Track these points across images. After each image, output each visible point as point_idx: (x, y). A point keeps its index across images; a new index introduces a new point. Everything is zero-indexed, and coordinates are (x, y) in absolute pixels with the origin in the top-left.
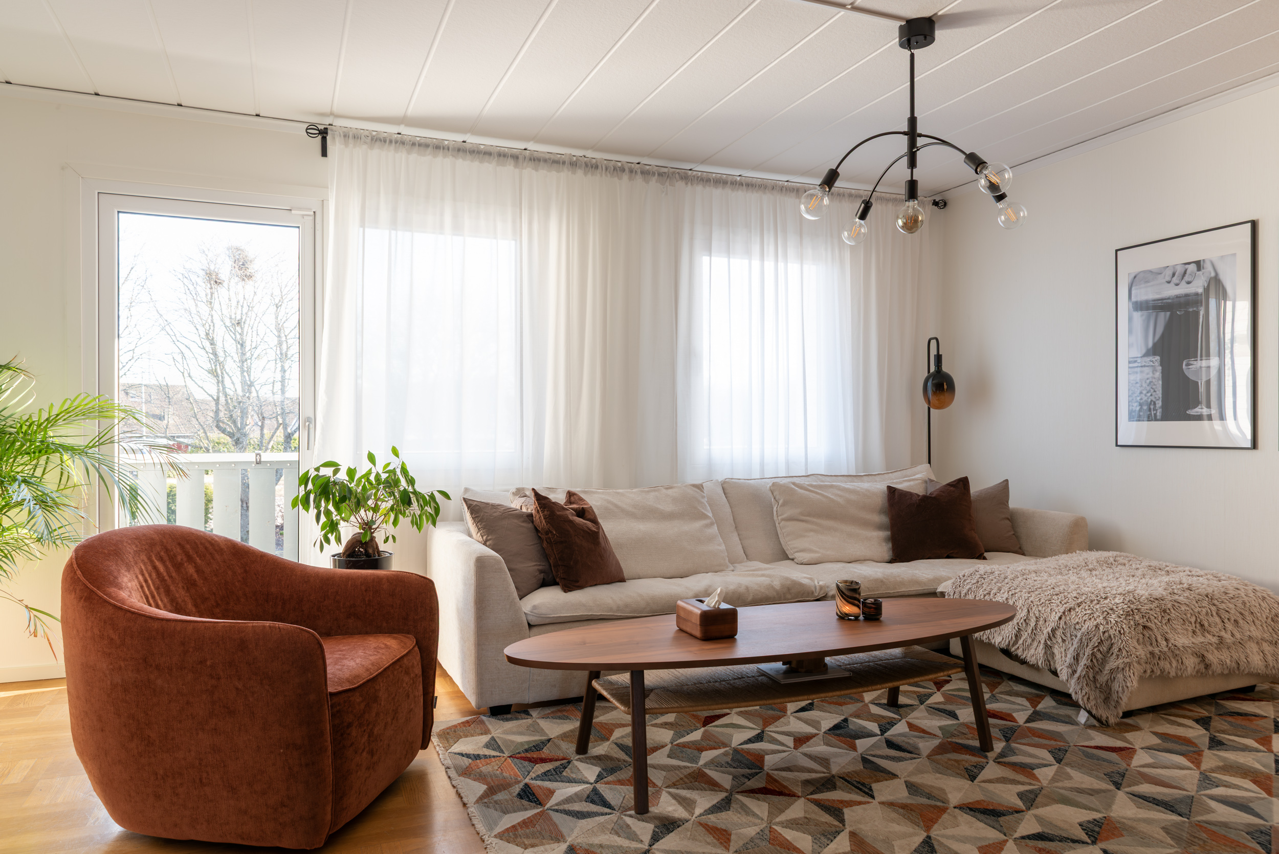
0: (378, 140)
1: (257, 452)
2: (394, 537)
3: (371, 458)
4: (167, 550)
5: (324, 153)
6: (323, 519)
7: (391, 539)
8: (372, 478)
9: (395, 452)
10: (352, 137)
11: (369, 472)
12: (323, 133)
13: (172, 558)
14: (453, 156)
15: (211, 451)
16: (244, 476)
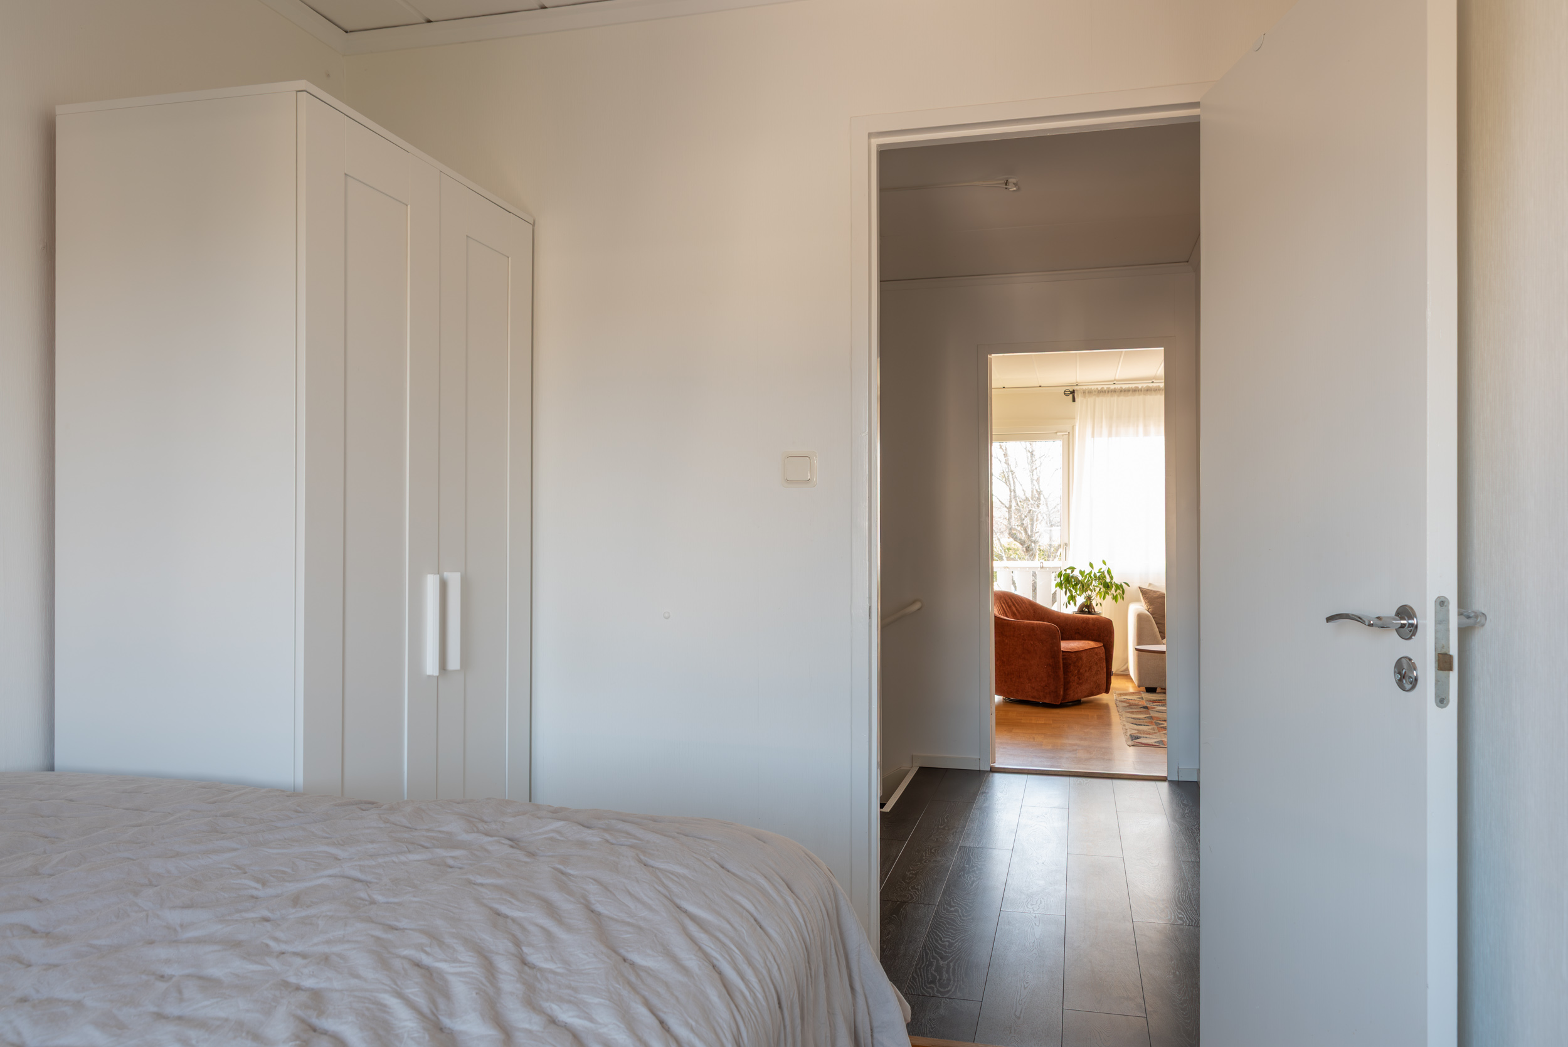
0: (1101, 392)
1: (1041, 561)
2: (1101, 604)
3: (1091, 565)
4: (1006, 600)
5: (1074, 400)
6: (1068, 594)
7: (1099, 604)
8: (1092, 575)
9: (1104, 563)
10: (1088, 393)
11: (1091, 572)
12: (1073, 392)
13: (1007, 603)
14: (1144, 394)
15: (1004, 558)
16: (1034, 575)
